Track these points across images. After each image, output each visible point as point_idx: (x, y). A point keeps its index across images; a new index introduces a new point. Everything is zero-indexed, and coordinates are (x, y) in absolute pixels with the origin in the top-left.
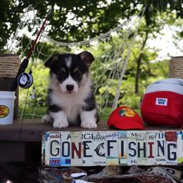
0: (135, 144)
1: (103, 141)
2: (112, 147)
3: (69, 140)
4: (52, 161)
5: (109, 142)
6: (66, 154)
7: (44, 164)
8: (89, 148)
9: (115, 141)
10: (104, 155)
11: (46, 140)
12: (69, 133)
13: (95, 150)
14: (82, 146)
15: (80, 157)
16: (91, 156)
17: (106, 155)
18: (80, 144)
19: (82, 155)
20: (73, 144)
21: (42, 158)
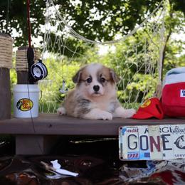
1: (182, 134)
3: (147, 134)
4: (130, 155)
6: (144, 147)
7: (122, 158)
8: (168, 141)
10: (184, 148)
11: (123, 134)
12: (146, 127)
13: (175, 143)
14: (161, 139)
15: (159, 150)
16: (171, 149)
18: (158, 137)
19: (162, 148)
20: (151, 138)
21: (120, 152)
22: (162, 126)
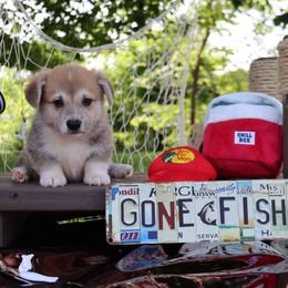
0: (266, 202)
1: (212, 199)
2: (228, 209)
3: (153, 199)
4: (125, 235)
5: (222, 200)
6: (148, 221)
7: (111, 240)
8: (188, 212)
9: (233, 198)
10: (214, 223)
11: (113, 199)
12: (153, 185)
13: (199, 215)
14: (177, 208)
15: (173, 227)
16: (192, 225)
17: (218, 222)
18: (172, 204)
19: (177, 223)
20: (161, 205)
21: (108, 230)
22: (179, 184)
